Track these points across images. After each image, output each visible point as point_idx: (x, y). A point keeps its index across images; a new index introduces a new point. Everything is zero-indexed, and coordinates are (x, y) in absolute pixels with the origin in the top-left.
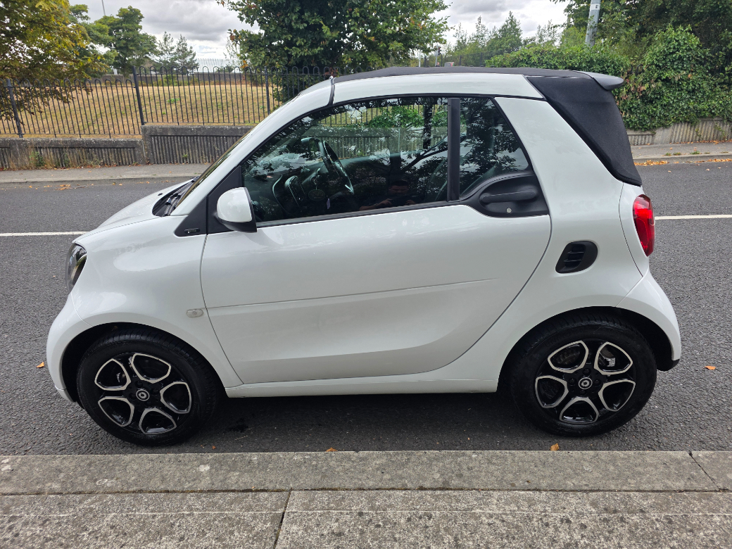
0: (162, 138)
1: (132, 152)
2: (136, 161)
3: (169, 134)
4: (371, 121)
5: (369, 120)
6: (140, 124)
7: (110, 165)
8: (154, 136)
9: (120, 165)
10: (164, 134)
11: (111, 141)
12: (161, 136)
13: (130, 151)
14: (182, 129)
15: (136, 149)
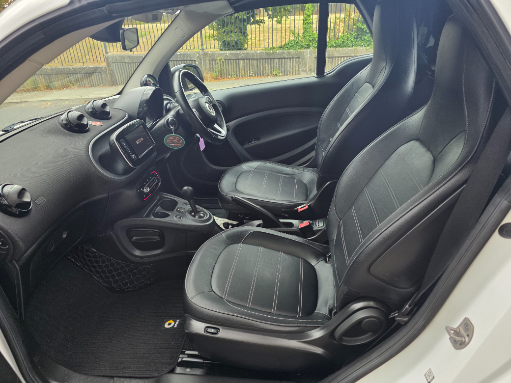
0: (121, 64)
1: (100, 76)
2: (103, 83)
3: (127, 61)
4: (285, 45)
5: (283, 44)
6: (104, 53)
7: (85, 86)
8: (115, 63)
9: (91, 86)
10: (122, 61)
11: (84, 68)
12: (120, 63)
13: (98, 75)
14: (136, 57)
15: (102, 73)
